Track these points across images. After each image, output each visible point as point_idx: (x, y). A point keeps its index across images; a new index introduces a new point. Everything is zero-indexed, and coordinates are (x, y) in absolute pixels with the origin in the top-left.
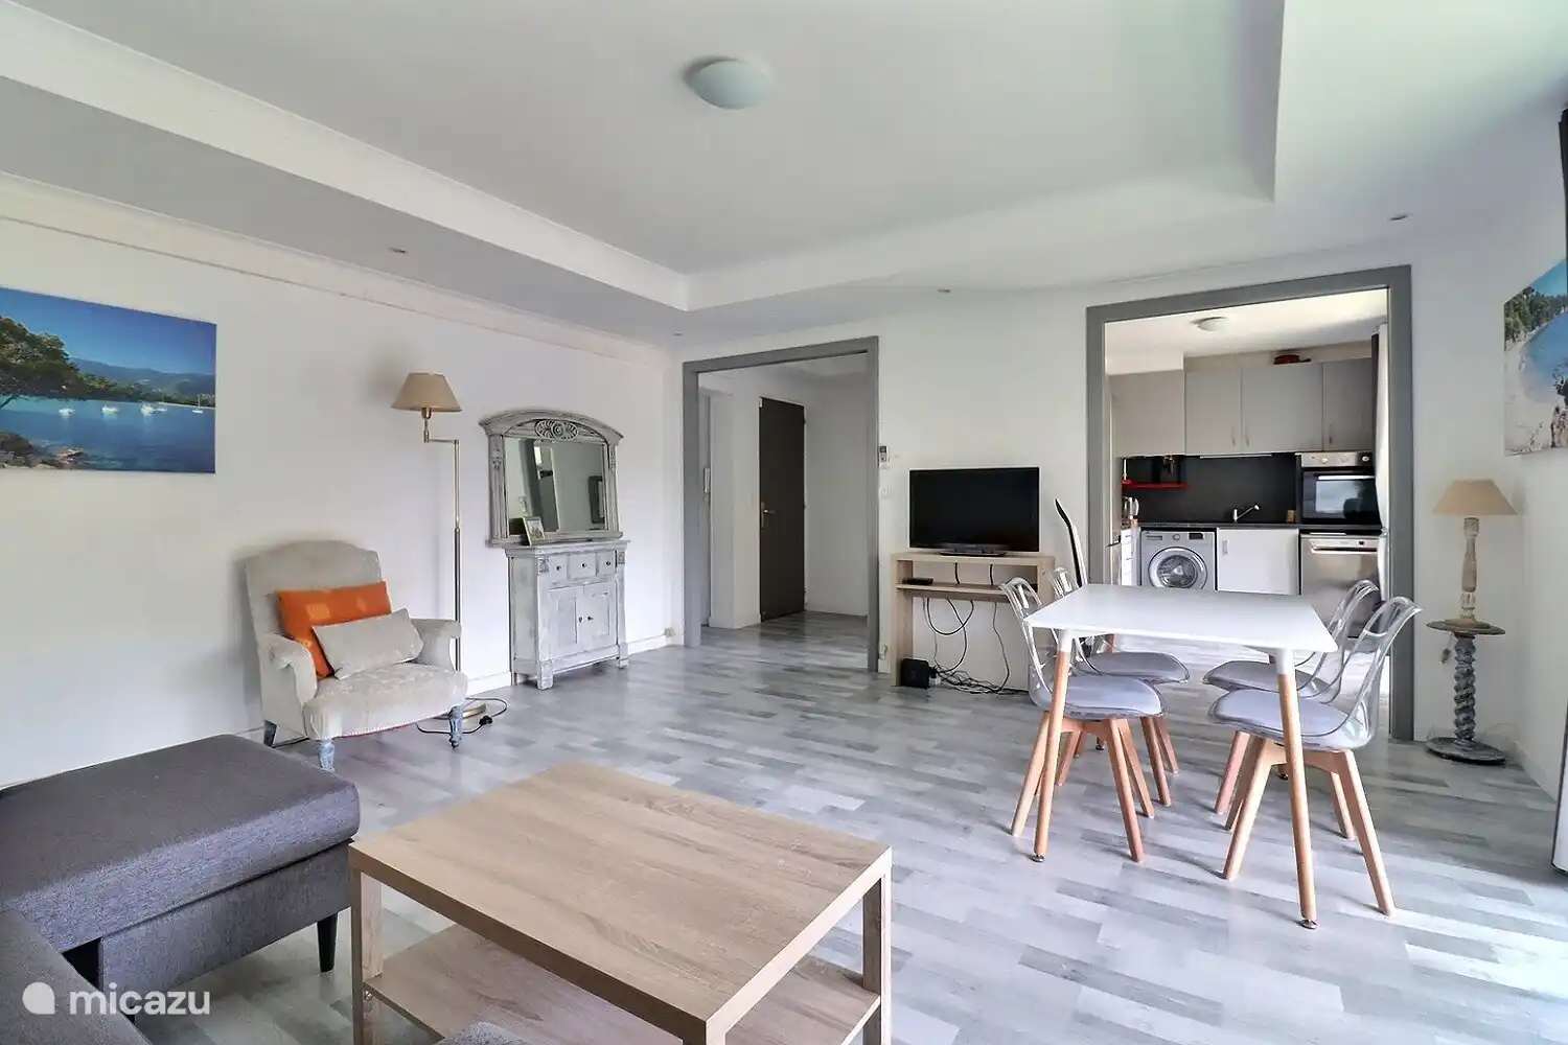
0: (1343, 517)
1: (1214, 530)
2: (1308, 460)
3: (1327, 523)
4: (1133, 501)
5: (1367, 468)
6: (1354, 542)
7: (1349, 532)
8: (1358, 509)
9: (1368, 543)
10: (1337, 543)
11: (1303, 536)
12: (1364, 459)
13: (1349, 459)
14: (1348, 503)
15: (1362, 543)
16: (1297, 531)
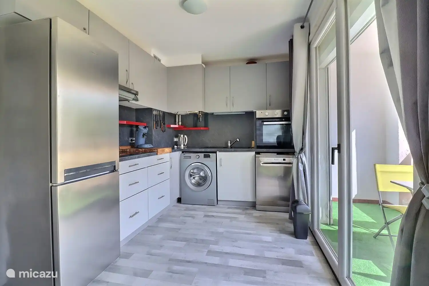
0: (276, 145)
1: (216, 152)
2: (259, 114)
3: (268, 148)
4: (184, 136)
5: (287, 117)
6: (280, 159)
7: (278, 153)
8: (282, 141)
9: (288, 159)
10: (273, 160)
11: (257, 156)
12: (285, 113)
13: (278, 113)
14: (278, 137)
15: (284, 160)
16: (254, 153)
